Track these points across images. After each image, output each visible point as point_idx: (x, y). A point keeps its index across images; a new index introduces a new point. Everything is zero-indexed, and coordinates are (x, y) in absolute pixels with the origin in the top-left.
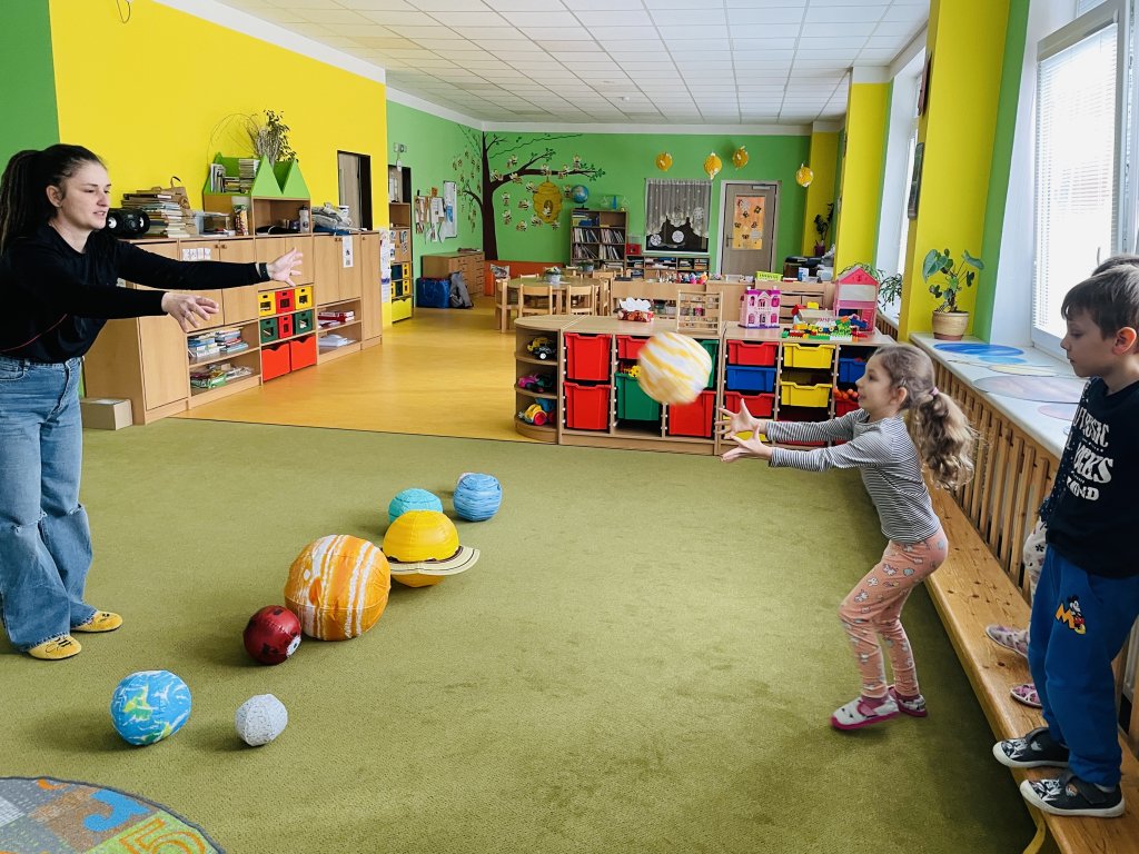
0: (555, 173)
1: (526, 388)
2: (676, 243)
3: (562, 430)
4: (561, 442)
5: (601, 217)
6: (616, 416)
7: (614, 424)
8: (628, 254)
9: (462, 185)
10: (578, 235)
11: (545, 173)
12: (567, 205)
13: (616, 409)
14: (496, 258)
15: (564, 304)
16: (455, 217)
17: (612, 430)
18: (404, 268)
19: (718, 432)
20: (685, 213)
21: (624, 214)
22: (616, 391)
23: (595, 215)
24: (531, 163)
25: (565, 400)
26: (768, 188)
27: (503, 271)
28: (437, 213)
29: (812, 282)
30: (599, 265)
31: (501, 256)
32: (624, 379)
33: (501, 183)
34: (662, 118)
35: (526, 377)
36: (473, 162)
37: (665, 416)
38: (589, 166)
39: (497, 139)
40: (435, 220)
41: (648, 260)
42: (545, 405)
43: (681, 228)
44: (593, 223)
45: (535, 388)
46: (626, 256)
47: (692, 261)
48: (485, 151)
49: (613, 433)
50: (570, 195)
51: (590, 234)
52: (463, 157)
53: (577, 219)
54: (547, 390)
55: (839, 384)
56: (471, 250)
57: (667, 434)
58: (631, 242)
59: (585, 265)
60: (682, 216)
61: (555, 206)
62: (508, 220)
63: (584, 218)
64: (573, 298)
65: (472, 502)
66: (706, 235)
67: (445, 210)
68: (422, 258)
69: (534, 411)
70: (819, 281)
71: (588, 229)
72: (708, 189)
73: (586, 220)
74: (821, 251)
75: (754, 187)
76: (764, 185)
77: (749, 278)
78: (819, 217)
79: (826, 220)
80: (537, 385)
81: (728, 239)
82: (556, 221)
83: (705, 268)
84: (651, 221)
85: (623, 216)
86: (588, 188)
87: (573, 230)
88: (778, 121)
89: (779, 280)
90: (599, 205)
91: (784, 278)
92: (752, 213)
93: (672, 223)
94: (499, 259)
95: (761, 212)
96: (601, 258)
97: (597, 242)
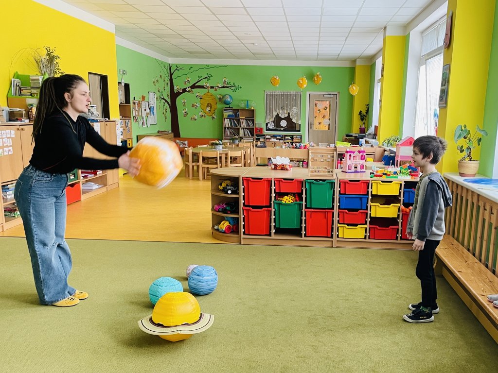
0: (212, 87)
1: (219, 211)
2: (283, 127)
3: (242, 236)
4: (242, 243)
5: (240, 113)
6: (275, 226)
7: (273, 231)
8: (255, 133)
9: (159, 94)
10: (227, 123)
11: (207, 87)
12: (220, 106)
13: (275, 222)
14: (179, 136)
15: (226, 162)
16: (155, 113)
17: (272, 234)
18: (128, 142)
19: (335, 233)
20: (287, 110)
21: (253, 111)
22: (274, 212)
23: (236, 111)
24: (198, 82)
25: (244, 218)
26: (332, 96)
27: (184, 144)
28: (145, 110)
29: (368, 147)
30: (241, 139)
31: (182, 135)
32: (279, 204)
33: (181, 93)
34: (274, 56)
35: (219, 205)
36: (164, 81)
37: (303, 225)
38: (232, 83)
39: (177, 69)
40: (144, 115)
41: (267, 137)
42: (231, 221)
43: (285, 119)
44: (236, 115)
45: (225, 211)
46: (255, 134)
47: (292, 137)
48: (171, 75)
49: (273, 236)
50: (222, 100)
51: (234, 122)
52: (158, 78)
53: (226, 114)
54: (232, 212)
55: (404, 204)
56: (165, 131)
57: (305, 236)
58: (257, 127)
59: (233, 140)
60: (286, 112)
61: (213, 106)
62: (186, 114)
63: (231, 113)
64: (231, 158)
65: (200, 283)
66: (299, 122)
67: (149, 109)
68: (137, 137)
69: (224, 225)
70: (372, 146)
71: (233, 119)
72: (299, 97)
73: (232, 114)
74: (363, 131)
75: (325, 96)
76: (330, 94)
77: (332, 146)
78: (361, 112)
79: (365, 114)
80: (226, 209)
81: (311, 124)
82: (214, 115)
83: (299, 141)
84: (268, 114)
85: (252, 112)
86: (232, 96)
87: (224, 120)
88: (338, 59)
89: (349, 146)
90: (239, 106)
91: (352, 145)
92: (322, 110)
93: (280, 116)
94: (181, 137)
95: (328, 110)
96: (241, 135)
97: (238, 127)
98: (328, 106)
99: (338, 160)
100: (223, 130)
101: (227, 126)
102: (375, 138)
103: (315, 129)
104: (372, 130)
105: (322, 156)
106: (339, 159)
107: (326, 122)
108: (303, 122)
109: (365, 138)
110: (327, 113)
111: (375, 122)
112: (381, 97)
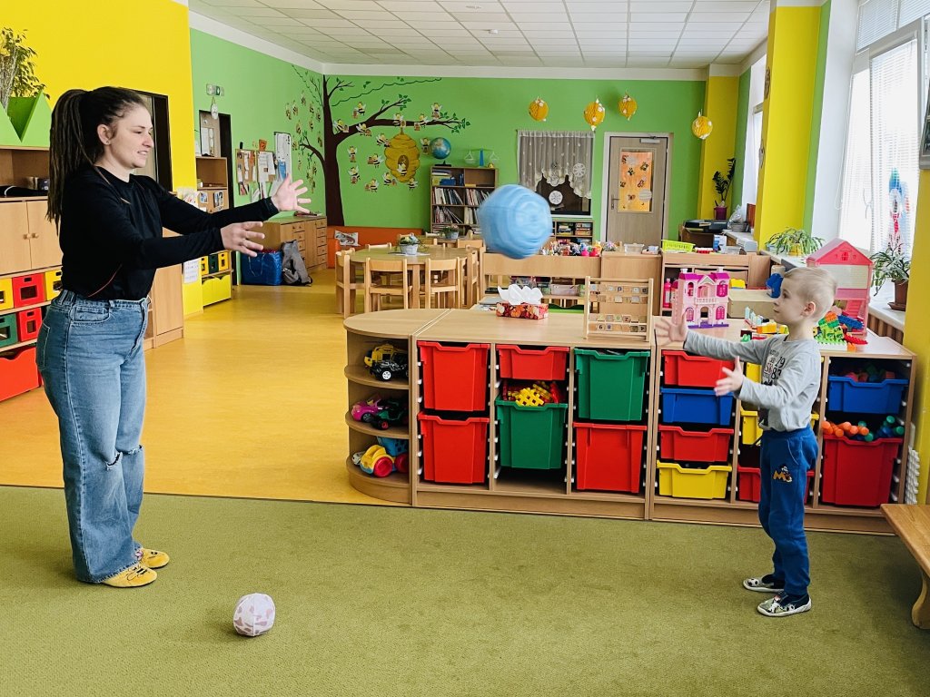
0: (410, 124)
1: (363, 421)
2: (554, 205)
4: (415, 503)
5: (465, 175)
7: (495, 474)
9: (298, 137)
10: (439, 196)
11: (399, 123)
12: (426, 161)
13: (498, 453)
14: (342, 224)
17: (492, 482)
19: (649, 484)
20: (563, 170)
21: (493, 171)
22: (498, 427)
23: (458, 173)
24: (381, 112)
25: (421, 441)
26: (658, 141)
27: (350, 239)
28: (267, 170)
29: (733, 253)
30: (465, 231)
31: (348, 220)
33: (347, 135)
34: (536, 58)
35: (364, 405)
36: (312, 110)
37: (570, 463)
38: (450, 115)
39: (341, 84)
40: (263, 179)
43: (558, 188)
44: (457, 180)
45: (376, 422)
47: (573, 227)
48: (327, 98)
50: (429, 149)
51: (453, 195)
52: (298, 104)
53: (437, 177)
57: (575, 488)
59: (448, 231)
60: (560, 174)
61: (411, 162)
62: (356, 178)
63: (446, 176)
64: (433, 274)
66: (589, 195)
67: (276, 167)
70: (742, 252)
71: (452, 189)
72: (589, 142)
73: (449, 178)
74: (721, 214)
75: (643, 140)
76: (653, 138)
77: (654, 249)
78: (717, 174)
79: (726, 178)
80: (379, 418)
81: (613, 199)
82: (412, 180)
83: (587, 234)
84: (524, 179)
85: (491, 173)
86: (450, 141)
87: (434, 190)
88: (670, 63)
89: (690, 252)
90: (464, 162)
91: (697, 249)
92: (638, 171)
93: (548, 182)
94: (346, 225)
95: (649, 169)
96: (467, 222)
97: (462, 204)
98: (649, 163)
99: (665, 282)
100: (430, 210)
101: (439, 202)
102: (749, 231)
103: (621, 209)
104: (740, 213)
105: (620, 289)
106: (668, 280)
107: (644, 195)
108: (597, 194)
109: (725, 231)
110: (646, 176)
111: (748, 195)
112: (763, 141)
